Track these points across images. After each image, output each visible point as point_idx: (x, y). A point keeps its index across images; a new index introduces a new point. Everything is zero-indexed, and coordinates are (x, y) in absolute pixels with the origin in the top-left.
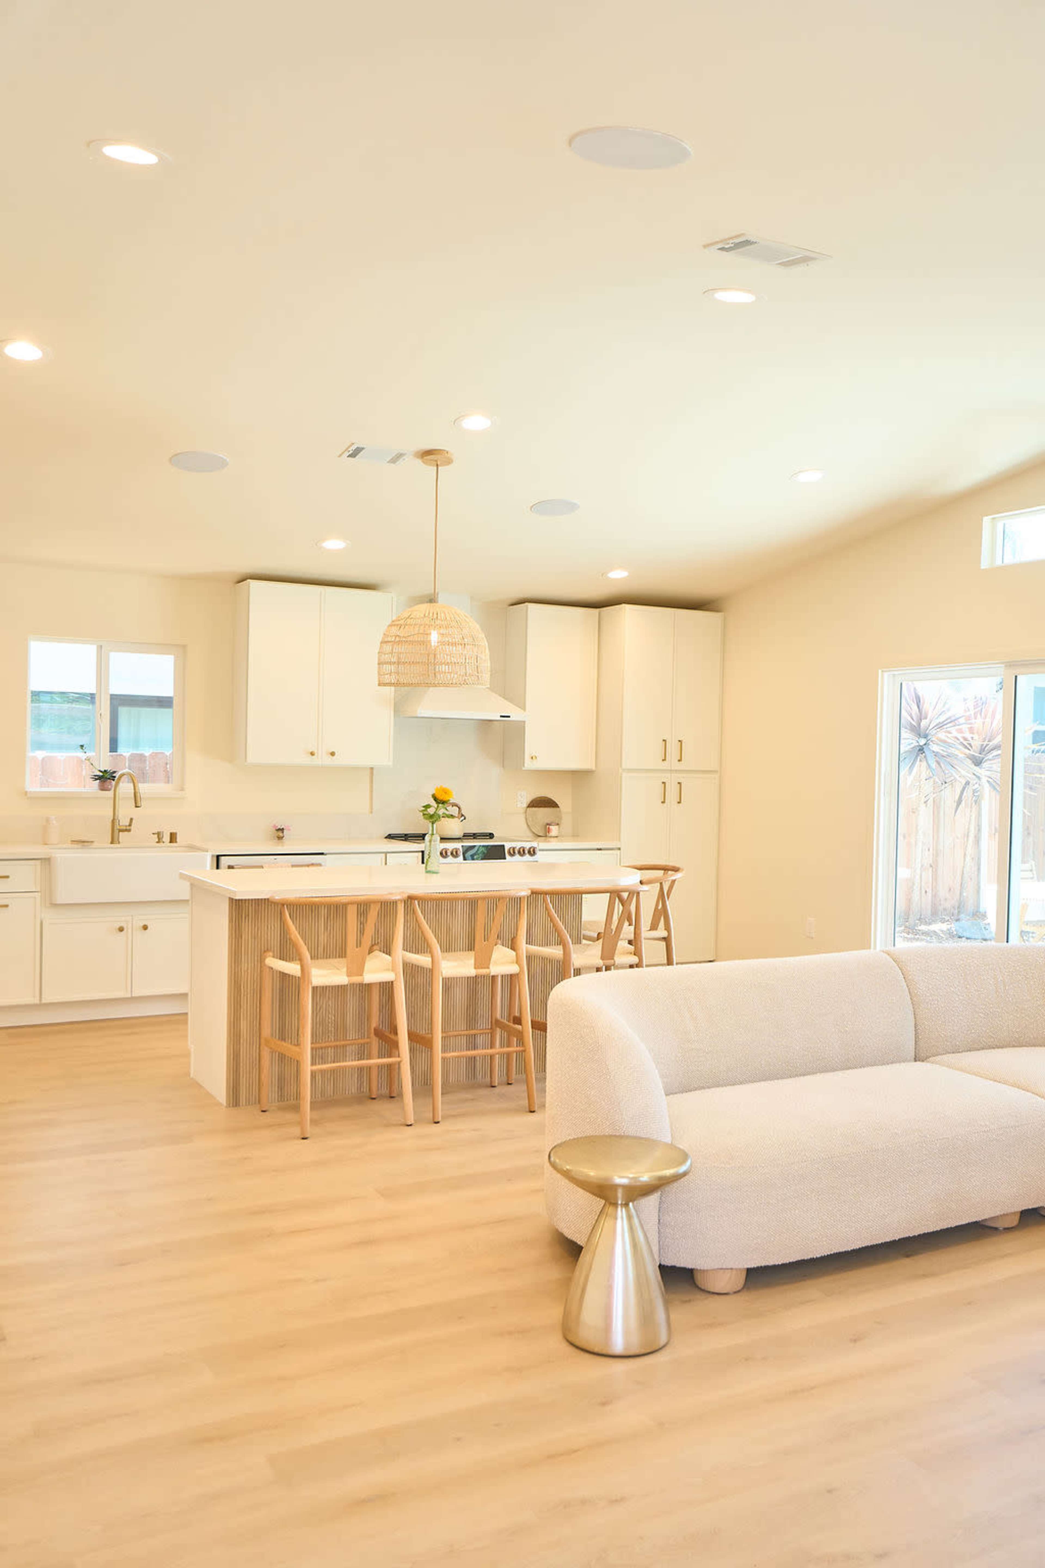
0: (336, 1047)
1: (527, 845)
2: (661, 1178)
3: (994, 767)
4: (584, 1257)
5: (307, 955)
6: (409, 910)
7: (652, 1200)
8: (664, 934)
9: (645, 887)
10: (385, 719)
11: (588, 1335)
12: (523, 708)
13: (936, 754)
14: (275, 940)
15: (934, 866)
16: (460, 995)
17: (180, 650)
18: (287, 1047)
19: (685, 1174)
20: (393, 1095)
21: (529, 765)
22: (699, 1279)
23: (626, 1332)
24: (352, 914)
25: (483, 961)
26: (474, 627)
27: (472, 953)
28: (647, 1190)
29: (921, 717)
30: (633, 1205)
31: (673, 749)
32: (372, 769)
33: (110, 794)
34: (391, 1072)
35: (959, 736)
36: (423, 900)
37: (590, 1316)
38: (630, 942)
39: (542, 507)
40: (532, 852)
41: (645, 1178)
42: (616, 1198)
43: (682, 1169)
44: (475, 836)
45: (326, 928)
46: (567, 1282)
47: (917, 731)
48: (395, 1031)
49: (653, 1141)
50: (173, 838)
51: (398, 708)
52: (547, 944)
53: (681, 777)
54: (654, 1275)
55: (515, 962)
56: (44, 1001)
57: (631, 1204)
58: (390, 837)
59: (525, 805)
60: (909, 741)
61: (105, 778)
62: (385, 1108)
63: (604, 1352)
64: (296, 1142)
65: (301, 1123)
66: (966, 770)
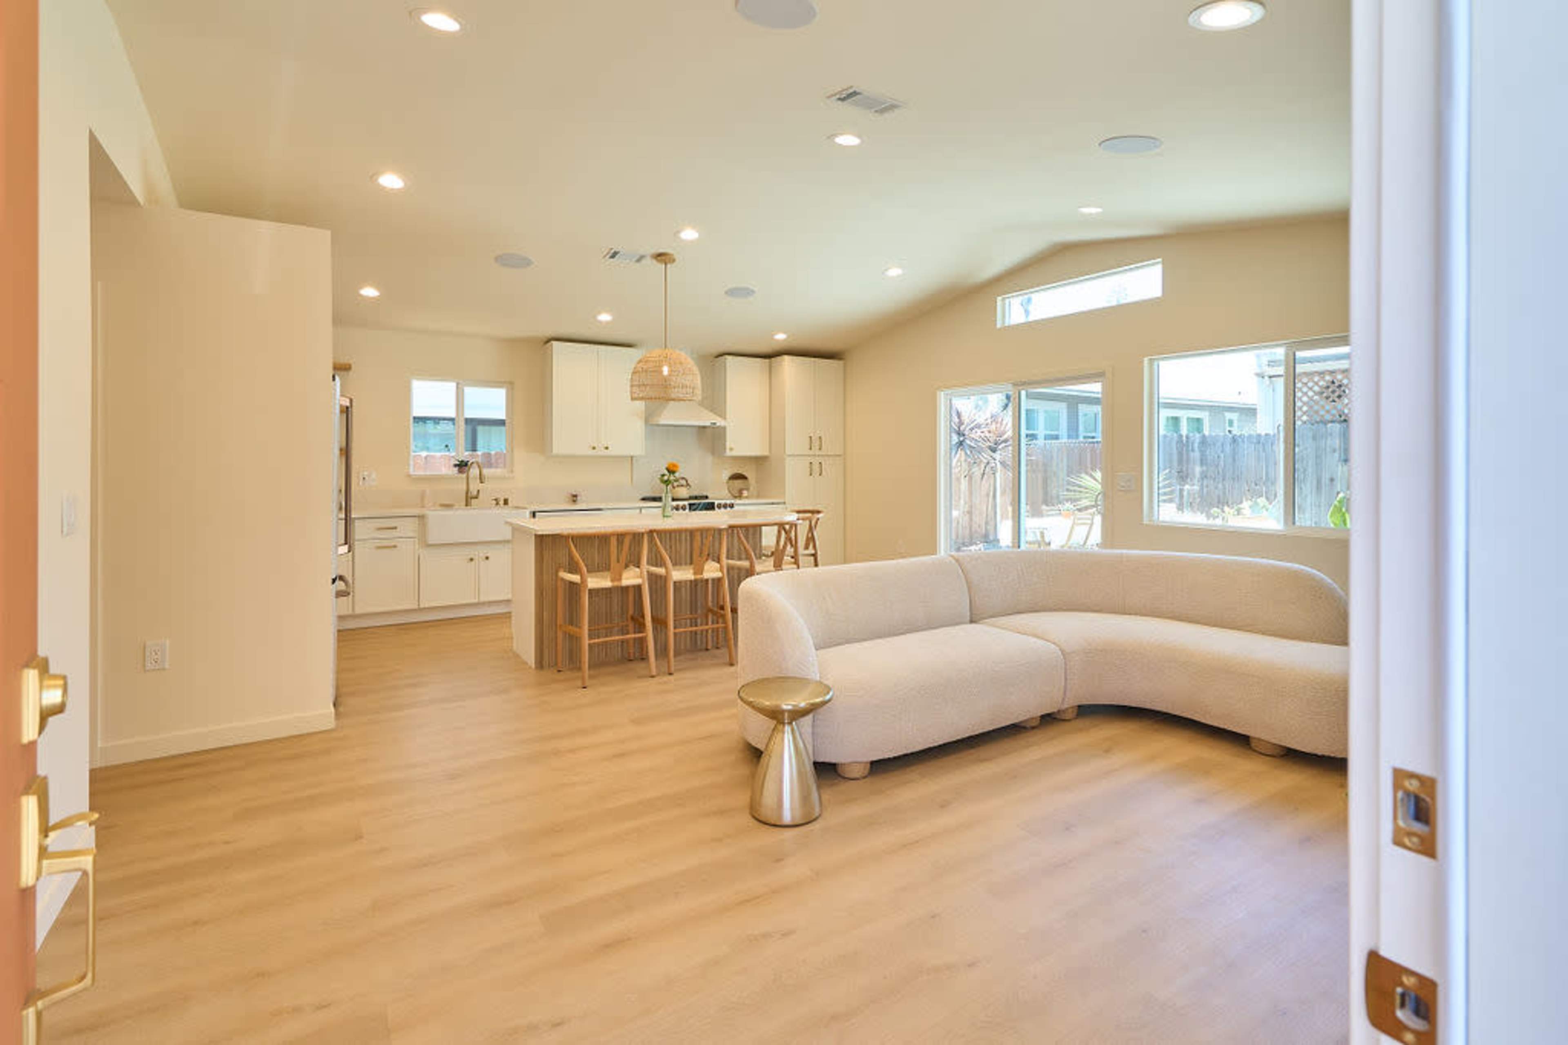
0: (606, 628)
1: (728, 502)
2: (812, 704)
3: (1004, 454)
4: (764, 759)
5: (585, 569)
6: (651, 540)
7: (808, 719)
8: (813, 552)
9: (800, 521)
10: (639, 426)
11: (767, 813)
12: (725, 418)
13: (971, 447)
14: (565, 560)
15: (970, 513)
16: (685, 594)
17: (510, 385)
18: (572, 629)
19: (829, 700)
20: (644, 658)
21: (728, 453)
22: (840, 770)
23: (792, 809)
24: (614, 541)
25: (699, 570)
26: (691, 364)
27: (692, 566)
28: (804, 713)
29: (961, 423)
30: (796, 723)
31: (816, 444)
32: (632, 457)
33: (464, 476)
34: (641, 643)
35: (983, 435)
36: (659, 532)
37: (768, 799)
38: (792, 557)
39: (732, 292)
40: (732, 506)
41: (803, 704)
42: (784, 719)
43: (828, 697)
44: (696, 498)
45: (599, 552)
46: (753, 775)
47: (960, 433)
48: (643, 616)
49: (807, 679)
50: (506, 502)
51: (648, 419)
52: (740, 559)
53: (820, 460)
54: (809, 768)
55: (719, 570)
56: (422, 606)
57: (794, 723)
58: (644, 499)
59: (727, 478)
60: (955, 439)
61: (462, 466)
62: (639, 666)
63: (778, 823)
64: (579, 690)
65: (583, 679)
66: (986, 456)
